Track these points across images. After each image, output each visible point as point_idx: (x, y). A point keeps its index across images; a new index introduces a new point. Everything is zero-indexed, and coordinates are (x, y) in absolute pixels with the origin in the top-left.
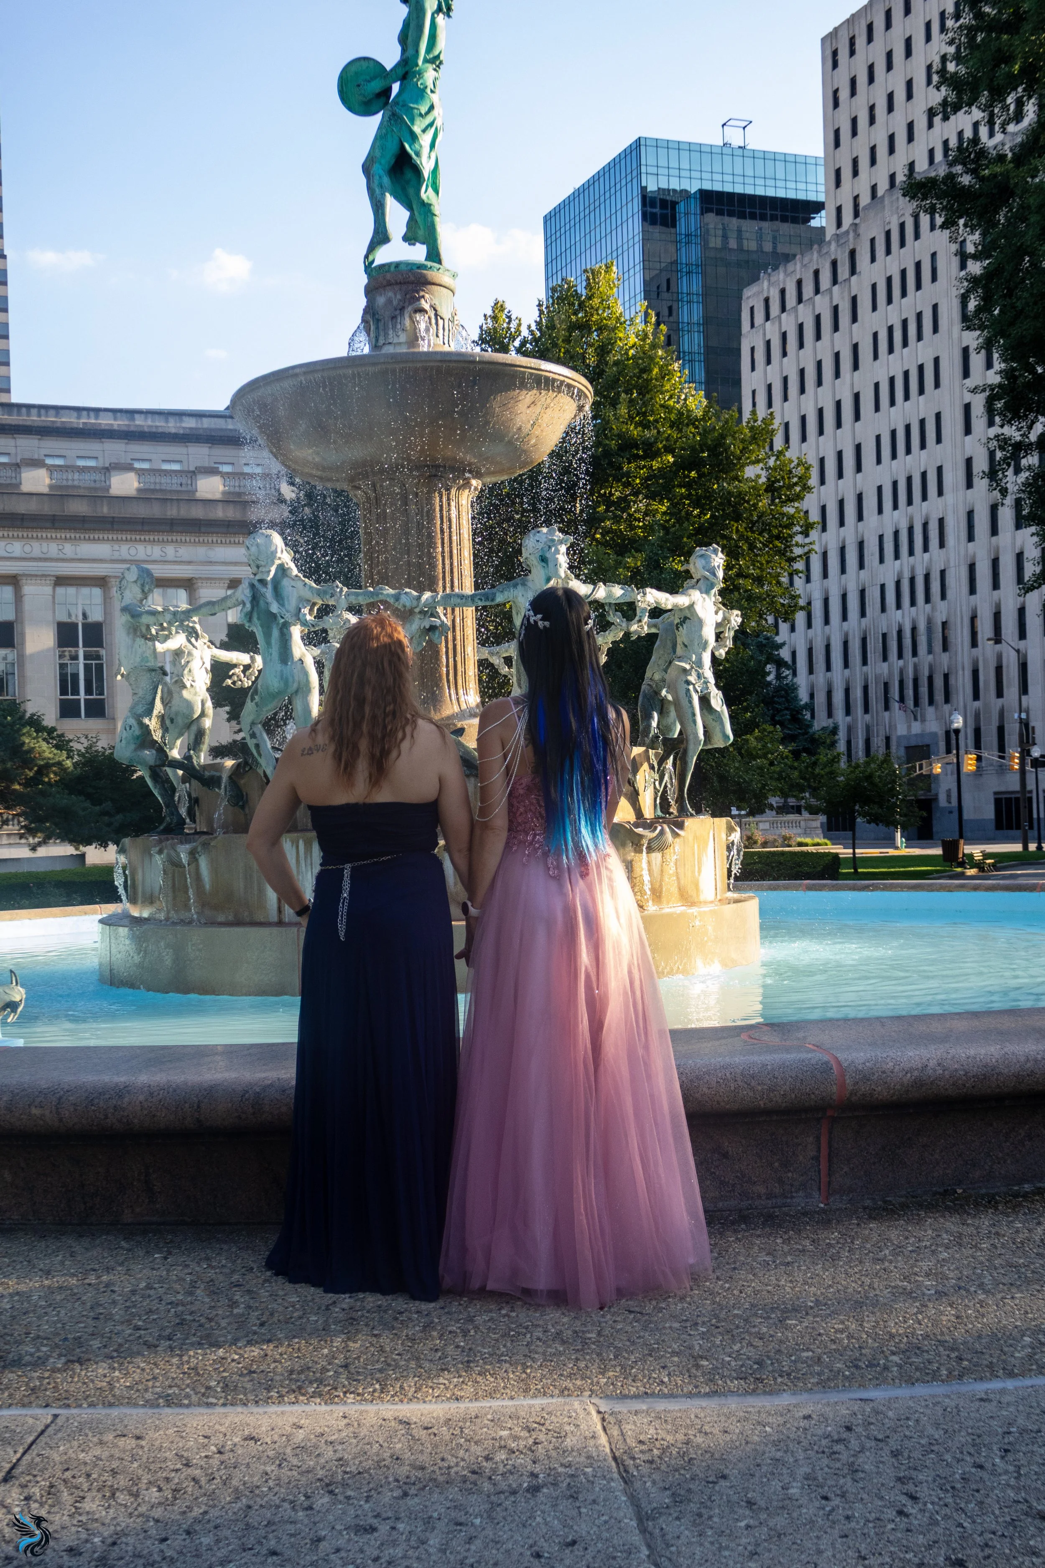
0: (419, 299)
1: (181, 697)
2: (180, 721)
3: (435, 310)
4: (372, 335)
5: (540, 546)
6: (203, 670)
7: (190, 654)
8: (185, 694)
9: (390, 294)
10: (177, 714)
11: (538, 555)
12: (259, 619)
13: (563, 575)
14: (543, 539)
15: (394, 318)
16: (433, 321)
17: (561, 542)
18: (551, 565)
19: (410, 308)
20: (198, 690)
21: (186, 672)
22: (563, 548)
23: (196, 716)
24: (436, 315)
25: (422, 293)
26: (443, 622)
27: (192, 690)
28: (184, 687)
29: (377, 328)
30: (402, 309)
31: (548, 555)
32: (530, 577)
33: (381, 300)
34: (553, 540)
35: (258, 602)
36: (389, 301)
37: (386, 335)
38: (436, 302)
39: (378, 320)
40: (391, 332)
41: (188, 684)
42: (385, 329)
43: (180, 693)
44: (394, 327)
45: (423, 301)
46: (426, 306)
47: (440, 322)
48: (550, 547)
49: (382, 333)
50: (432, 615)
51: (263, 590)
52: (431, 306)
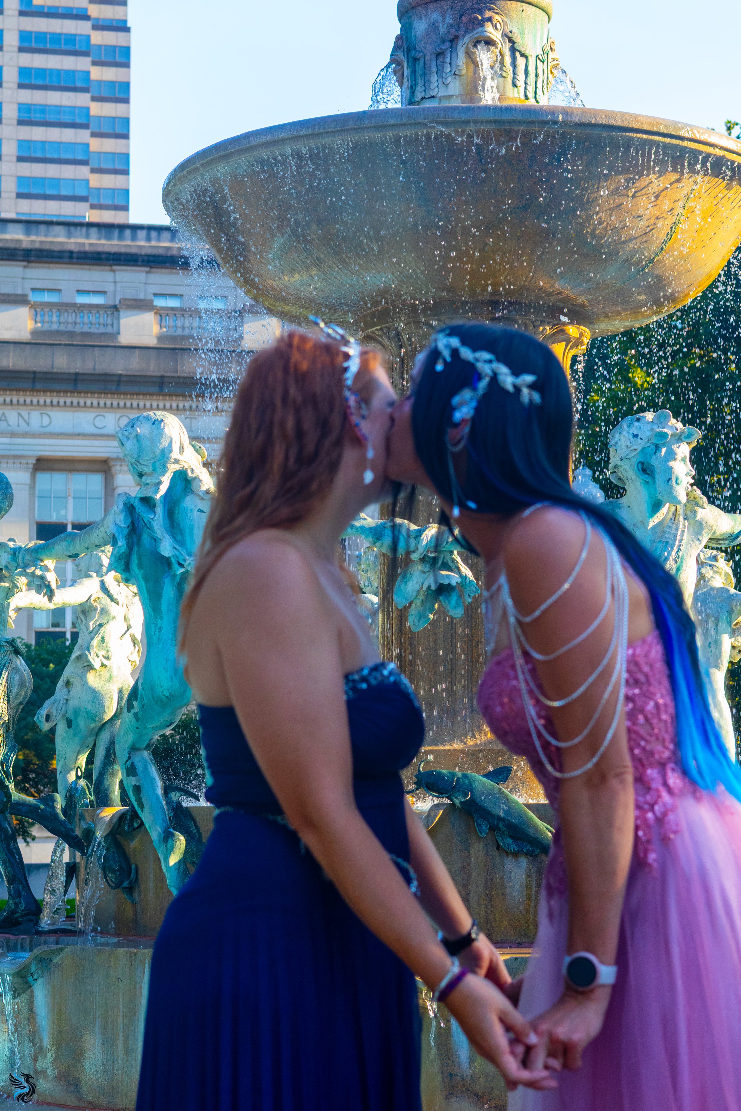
0: (481, 24)
1: (85, 684)
2: (82, 723)
3: (511, 40)
4: (405, 85)
5: (639, 445)
6: (127, 638)
7: (104, 611)
8: (92, 679)
9: (435, 16)
10: (76, 712)
11: (635, 461)
12: (140, 566)
13: (683, 498)
14: (646, 433)
15: (440, 54)
16: (508, 60)
17: (679, 438)
18: (659, 479)
19: (467, 39)
20: (115, 672)
21: (95, 642)
22: (684, 450)
23: (107, 717)
24: (513, 50)
25: (488, 14)
26: (464, 578)
27: (105, 673)
28: (90, 667)
29: (414, 72)
30: (454, 41)
31: (654, 462)
32: (624, 500)
33: (420, 26)
34: (664, 435)
35: (139, 538)
36: (434, 27)
37: (427, 83)
38: (513, 27)
39: (416, 60)
40: (434, 78)
41: (96, 663)
42: (425, 74)
43: (83, 678)
44: (440, 71)
45: (489, 27)
46: (496, 35)
47: (521, 62)
48: (657, 448)
49: (420, 81)
50: (445, 566)
51: (147, 516)
52: (505, 35)
